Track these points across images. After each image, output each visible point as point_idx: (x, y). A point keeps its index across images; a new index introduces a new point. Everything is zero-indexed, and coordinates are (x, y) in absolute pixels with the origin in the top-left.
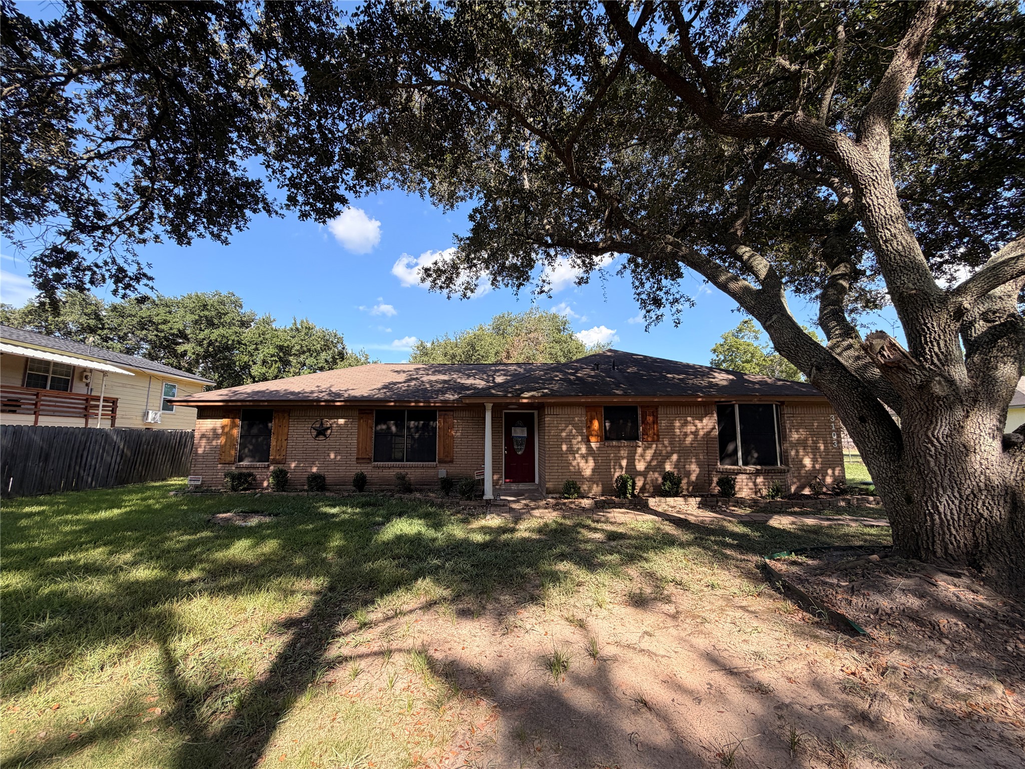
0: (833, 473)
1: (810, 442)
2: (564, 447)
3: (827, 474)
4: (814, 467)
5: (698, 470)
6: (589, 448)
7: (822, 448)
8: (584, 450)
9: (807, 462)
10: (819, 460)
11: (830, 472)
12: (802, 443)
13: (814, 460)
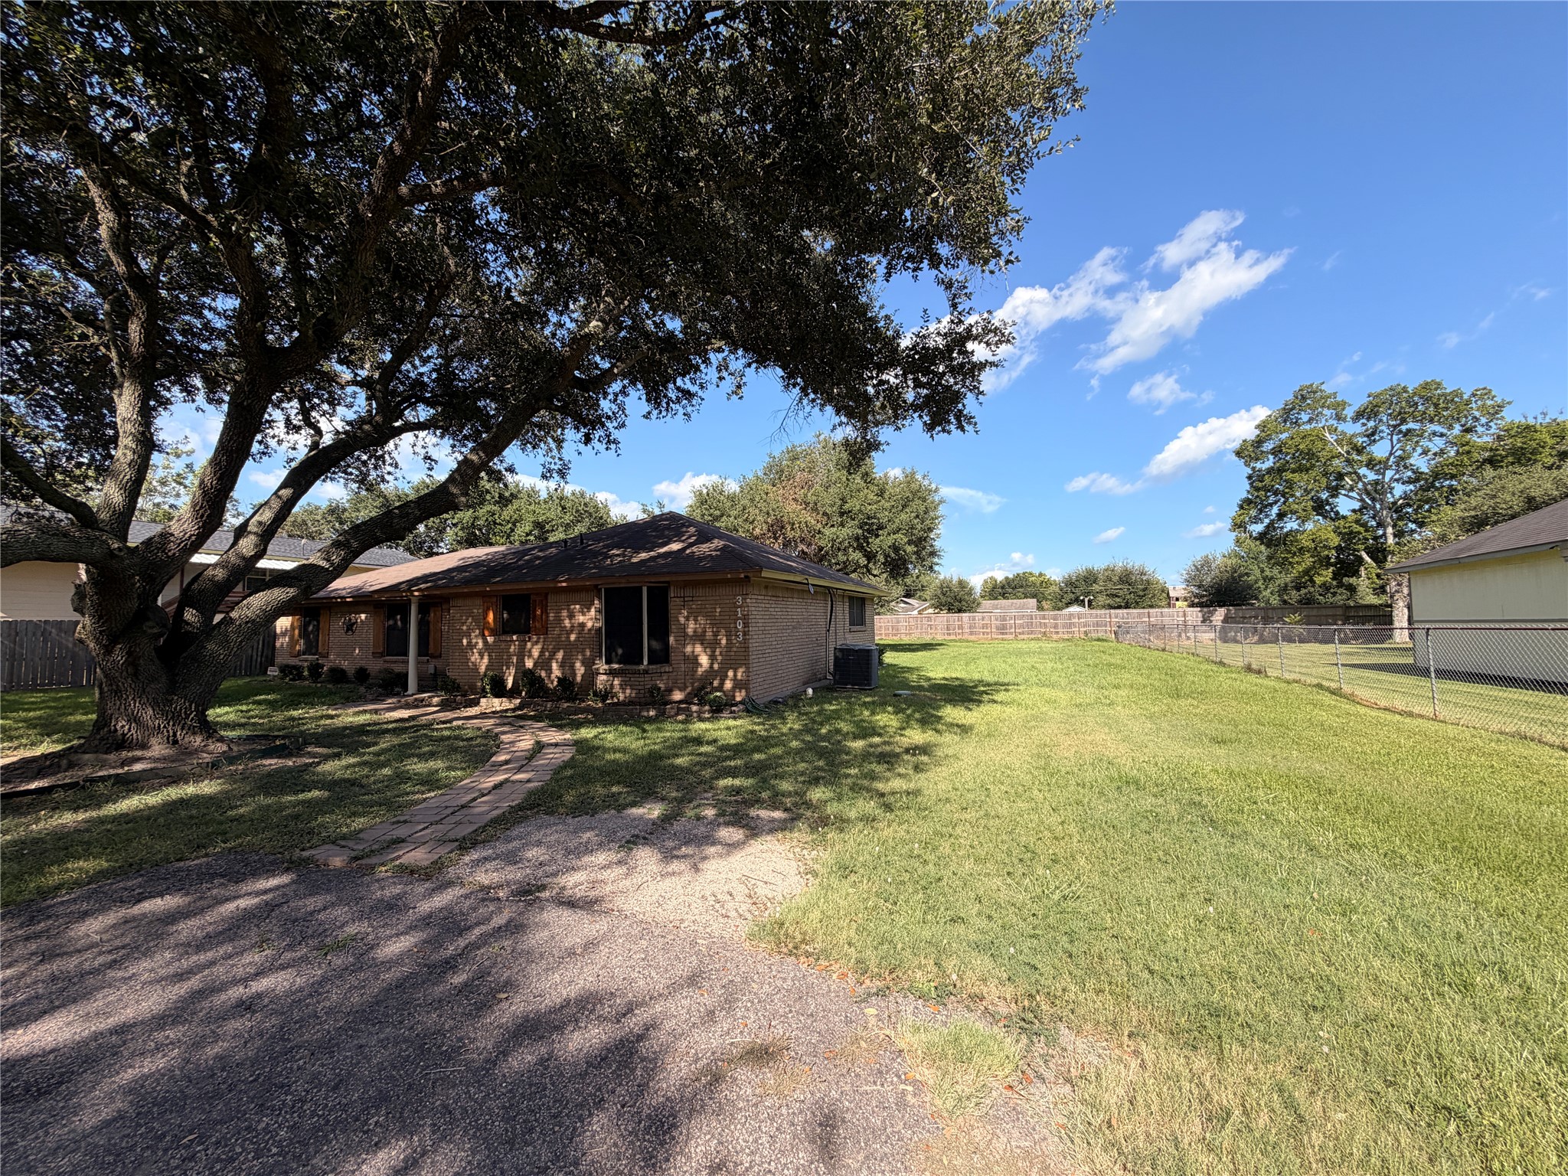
0: (735, 676)
1: (709, 634)
2: (465, 641)
3: (727, 676)
4: (711, 667)
5: (583, 668)
6: (485, 642)
7: (724, 642)
8: (480, 645)
9: (704, 660)
10: (719, 658)
11: (731, 674)
12: (699, 638)
13: (712, 658)
